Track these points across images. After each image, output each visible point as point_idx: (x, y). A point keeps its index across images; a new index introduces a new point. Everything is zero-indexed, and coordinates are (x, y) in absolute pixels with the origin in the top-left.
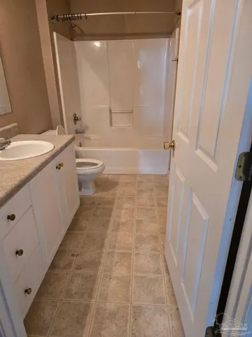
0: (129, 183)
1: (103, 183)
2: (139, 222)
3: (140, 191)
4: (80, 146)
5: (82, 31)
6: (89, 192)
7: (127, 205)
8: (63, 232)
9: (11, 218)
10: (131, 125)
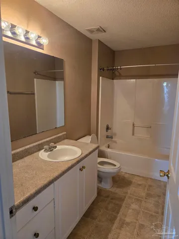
0: (140, 185)
1: (119, 180)
2: (142, 226)
3: (149, 195)
4: (108, 147)
5: (120, 74)
6: (107, 186)
7: (134, 206)
8: (78, 219)
9: (35, 209)
10: (149, 136)
